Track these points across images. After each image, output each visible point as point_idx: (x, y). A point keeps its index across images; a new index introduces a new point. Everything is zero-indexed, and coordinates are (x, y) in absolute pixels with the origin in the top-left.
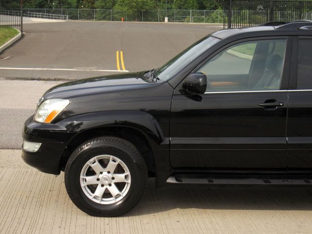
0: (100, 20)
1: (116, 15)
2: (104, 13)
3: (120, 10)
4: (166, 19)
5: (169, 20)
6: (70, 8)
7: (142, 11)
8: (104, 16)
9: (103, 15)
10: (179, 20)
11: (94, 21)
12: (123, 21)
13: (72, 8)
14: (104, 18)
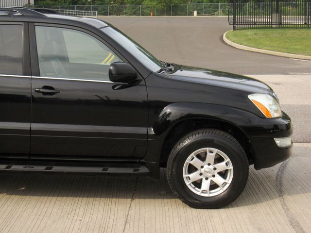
0: (130, 15)
1: (146, 10)
2: (134, 9)
3: (149, 5)
4: (195, 13)
5: (198, 14)
6: (103, 4)
7: (171, 5)
8: (134, 12)
9: (134, 10)
10: (210, 13)
11: (124, 17)
12: (153, 15)
13: (105, 4)
14: (135, 14)
